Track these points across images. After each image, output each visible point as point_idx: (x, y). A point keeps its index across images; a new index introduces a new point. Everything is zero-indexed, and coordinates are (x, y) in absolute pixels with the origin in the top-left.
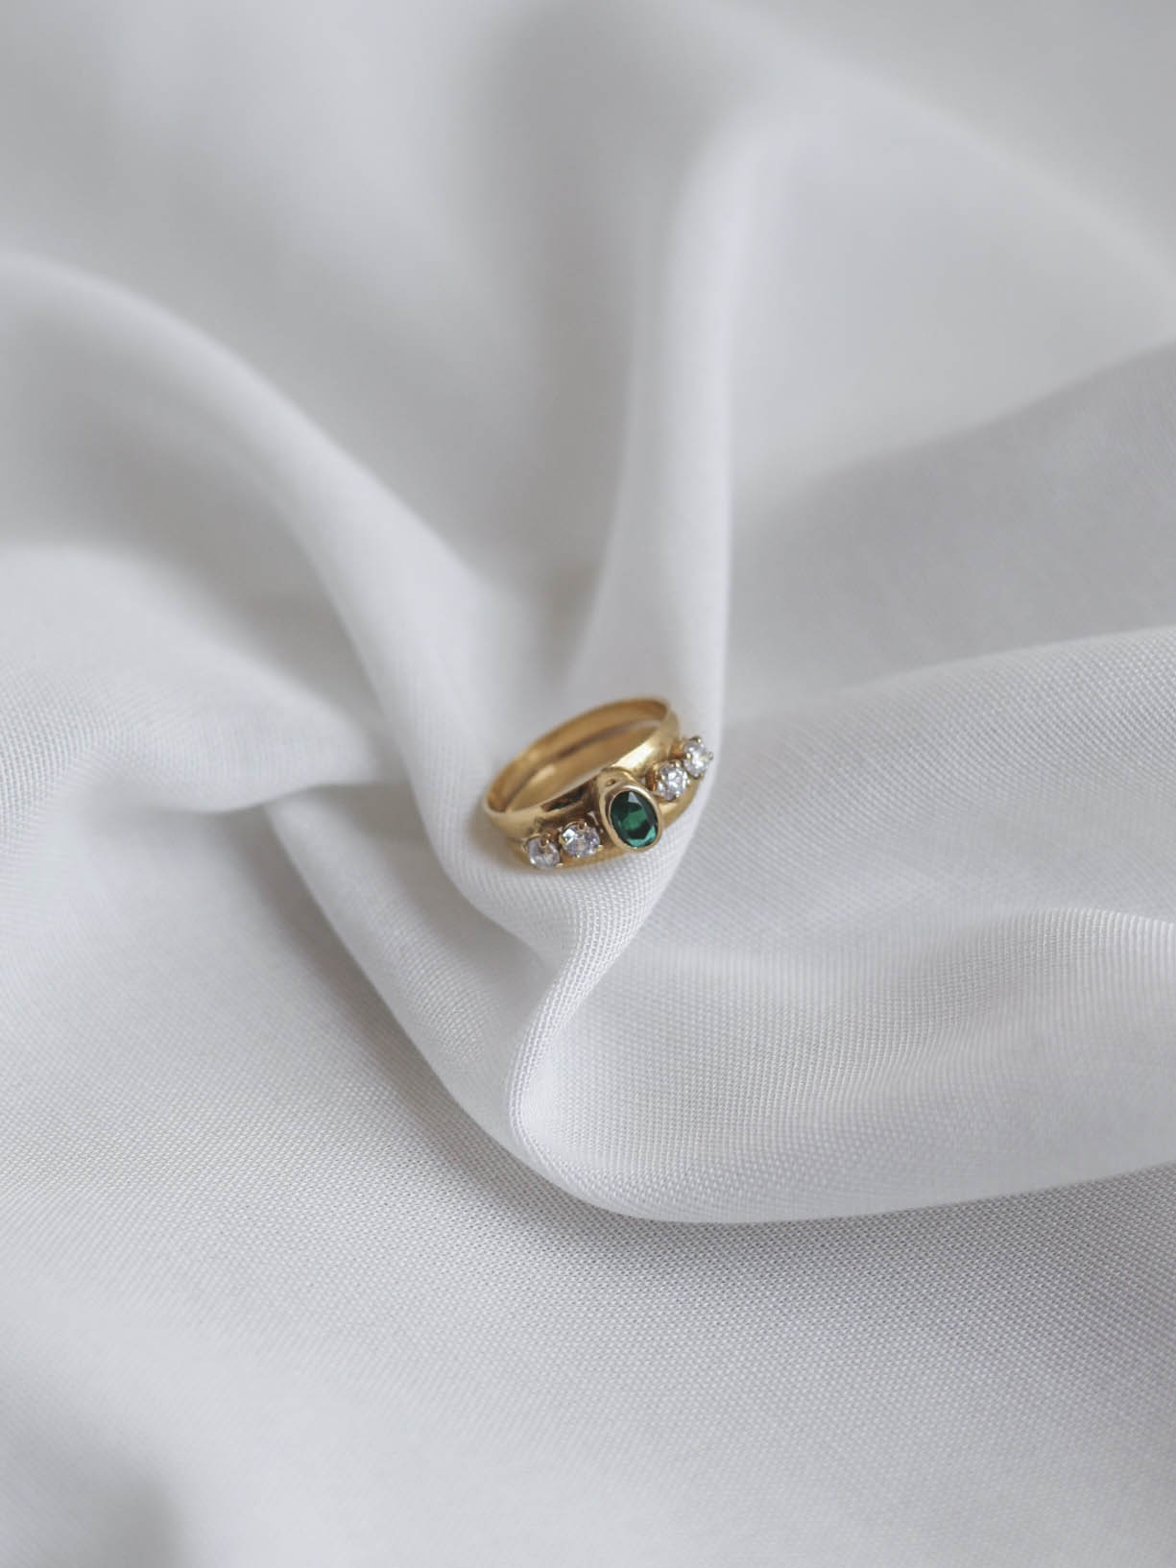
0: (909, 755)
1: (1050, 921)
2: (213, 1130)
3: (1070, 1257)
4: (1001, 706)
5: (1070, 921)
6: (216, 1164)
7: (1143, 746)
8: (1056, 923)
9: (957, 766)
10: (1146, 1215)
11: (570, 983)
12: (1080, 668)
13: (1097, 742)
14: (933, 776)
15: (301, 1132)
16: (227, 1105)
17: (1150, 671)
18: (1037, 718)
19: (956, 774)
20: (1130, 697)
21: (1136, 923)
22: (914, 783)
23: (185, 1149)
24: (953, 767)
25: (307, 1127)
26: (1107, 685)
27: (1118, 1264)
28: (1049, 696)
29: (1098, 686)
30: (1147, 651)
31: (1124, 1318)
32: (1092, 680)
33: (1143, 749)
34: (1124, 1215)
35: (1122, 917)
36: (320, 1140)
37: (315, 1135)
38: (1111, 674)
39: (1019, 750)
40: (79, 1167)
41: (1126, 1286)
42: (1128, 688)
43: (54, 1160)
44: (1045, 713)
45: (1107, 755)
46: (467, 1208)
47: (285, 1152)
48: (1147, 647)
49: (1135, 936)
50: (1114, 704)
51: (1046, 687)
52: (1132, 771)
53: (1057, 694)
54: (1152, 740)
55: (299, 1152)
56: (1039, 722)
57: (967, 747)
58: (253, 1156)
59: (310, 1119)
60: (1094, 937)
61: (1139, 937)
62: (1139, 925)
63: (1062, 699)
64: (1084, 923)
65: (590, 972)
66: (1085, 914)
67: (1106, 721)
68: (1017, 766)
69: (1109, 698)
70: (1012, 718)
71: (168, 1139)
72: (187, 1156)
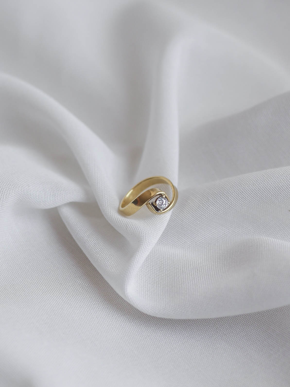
0: (221, 198)
1: (256, 241)
2: (45, 291)
3: (262, 324)
4: (244, 186)
5: (261, 241)
6: (46, 300)
7: (280, 196)
8: (258, 242)
9: (233, 201)
10: (281, 314)
11: (142, 252)
12: (265, 176)
13: (269, 195)
14: (227, 204)
15: (67, 292)
16: (48, 285)
17: (282, 177)
18: (253, 189)
19: (233, 203)
20: (277, 183)
21: (278, 242)
22: (222, 205)
23: (38, 296)
24: (232, 201)
25: (69, 291)
26: (271, 180)
27: (274, 326)
28: (256, 183)
29: (269, 181)
30: (281, 172)
31: (275, 340)
32: (267, 179)
33: (280, 197)
34: (275, 314)
35: (275, 240)
36: (72, 294)
37: (71, 293)
38: (272, 178)
39: (249, 197)
40: (11, 301)
41: (276, 331)
42: (277, 181)
43: (5, 299)
44: (255, 187)
45: (271, 198)
46: (109, 311)
47: (63, 297)
48: (281, 171)
49: (278, 246)
50: (273, 185)
51: (256, 181)
52: (278, 202)
53: (258, 183)
54: (283, 194)
55: (67, 297)
56: (254, 190)
57: (235, 196)
58: (55, 298)
59: (69, 289)
60: (267, 245)
61: (279, 246)
62: (279, 242)
63: (260, 184)
64: (265, 241)
65: (147, 249)
66: (265, 239)
67: (271, 189)
68: (248, 201)
69: (271, 183)
70: (247, 188)
71: (33, 294)
72: (38, 298)
